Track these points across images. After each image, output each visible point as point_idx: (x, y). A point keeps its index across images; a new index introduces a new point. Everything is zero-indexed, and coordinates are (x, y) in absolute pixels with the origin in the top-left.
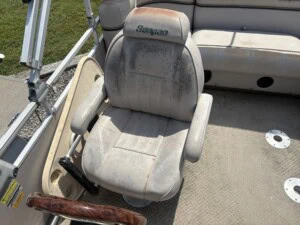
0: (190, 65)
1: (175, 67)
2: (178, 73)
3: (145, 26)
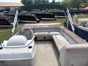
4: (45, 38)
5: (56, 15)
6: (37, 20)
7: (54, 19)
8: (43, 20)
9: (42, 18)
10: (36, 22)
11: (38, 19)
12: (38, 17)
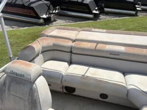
0: (36, 94)
1: (29, 94)
2: (30, 97)
3: (14, 71)
4: (104, 96)
5: (139, 5)
6: (94, 12)
7: (134, 12)
8: (107, 14)
9: (105, 9)
10: (91, 16)
11: (96, 10)
12: (97, 6)
